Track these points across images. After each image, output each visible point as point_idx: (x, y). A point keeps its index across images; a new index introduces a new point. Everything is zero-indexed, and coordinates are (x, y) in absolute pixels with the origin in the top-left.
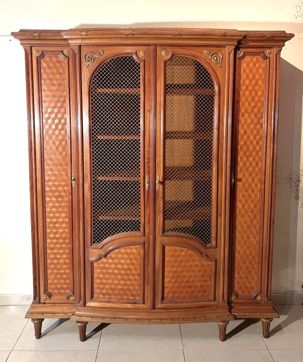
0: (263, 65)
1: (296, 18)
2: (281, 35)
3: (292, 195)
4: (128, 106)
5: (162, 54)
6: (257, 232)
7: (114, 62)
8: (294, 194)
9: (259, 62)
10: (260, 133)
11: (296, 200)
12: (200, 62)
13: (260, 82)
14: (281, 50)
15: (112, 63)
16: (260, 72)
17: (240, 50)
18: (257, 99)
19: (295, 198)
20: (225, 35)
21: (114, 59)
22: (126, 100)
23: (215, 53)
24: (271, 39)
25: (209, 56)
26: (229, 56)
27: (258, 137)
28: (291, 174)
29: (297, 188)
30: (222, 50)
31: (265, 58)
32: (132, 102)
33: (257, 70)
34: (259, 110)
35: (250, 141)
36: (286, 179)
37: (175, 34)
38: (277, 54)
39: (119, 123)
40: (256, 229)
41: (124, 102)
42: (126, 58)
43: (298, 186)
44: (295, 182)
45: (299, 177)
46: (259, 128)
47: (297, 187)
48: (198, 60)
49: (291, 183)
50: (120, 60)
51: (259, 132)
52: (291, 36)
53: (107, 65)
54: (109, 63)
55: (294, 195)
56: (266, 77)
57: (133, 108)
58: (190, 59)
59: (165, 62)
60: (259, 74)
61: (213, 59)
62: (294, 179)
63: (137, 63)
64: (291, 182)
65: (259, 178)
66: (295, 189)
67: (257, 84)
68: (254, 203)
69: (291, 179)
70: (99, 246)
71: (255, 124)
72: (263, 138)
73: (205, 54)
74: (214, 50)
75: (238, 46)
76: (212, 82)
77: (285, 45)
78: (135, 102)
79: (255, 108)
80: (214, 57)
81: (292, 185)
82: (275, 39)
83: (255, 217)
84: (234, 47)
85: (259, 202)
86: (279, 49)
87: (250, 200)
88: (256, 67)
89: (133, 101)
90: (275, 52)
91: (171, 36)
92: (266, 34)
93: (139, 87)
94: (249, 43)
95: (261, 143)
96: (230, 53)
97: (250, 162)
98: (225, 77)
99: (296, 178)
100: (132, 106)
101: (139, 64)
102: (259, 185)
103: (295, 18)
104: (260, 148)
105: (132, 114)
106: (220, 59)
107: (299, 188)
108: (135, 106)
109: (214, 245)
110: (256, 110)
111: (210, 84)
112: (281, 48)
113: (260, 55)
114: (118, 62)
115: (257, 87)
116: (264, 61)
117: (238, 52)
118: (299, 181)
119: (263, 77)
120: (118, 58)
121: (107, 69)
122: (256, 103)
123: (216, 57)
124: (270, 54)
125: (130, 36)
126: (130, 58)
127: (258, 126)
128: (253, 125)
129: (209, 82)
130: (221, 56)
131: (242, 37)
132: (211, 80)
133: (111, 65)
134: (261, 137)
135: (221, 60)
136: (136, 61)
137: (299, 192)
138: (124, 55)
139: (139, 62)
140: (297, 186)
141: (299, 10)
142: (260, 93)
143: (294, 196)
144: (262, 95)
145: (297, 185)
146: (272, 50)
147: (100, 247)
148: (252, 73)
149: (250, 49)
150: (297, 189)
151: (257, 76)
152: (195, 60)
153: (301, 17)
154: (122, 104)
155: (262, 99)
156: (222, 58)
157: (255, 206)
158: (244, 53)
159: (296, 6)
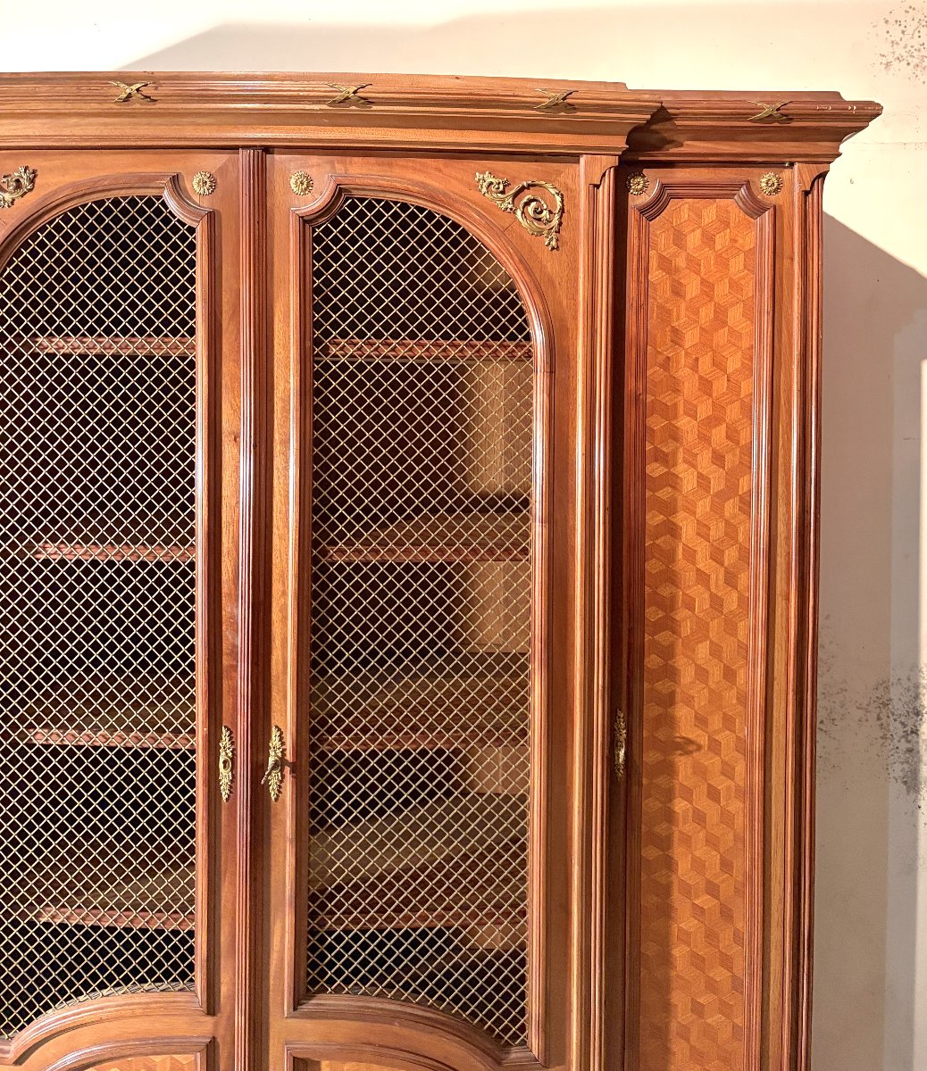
0: (748, 240)
1: (888, 65)
2: (823, 107)
3: (890, 771)
4: (142, 415)
5: (293, 186)
6: (737, 985)
7: (83, 220)
8: (898, 767)
9: (727, 224)
10: (741, 538)
11: (908, 792)
12: (464, 224)
13: (735, 315)
14: (823, 176)
15: (75, 228)
16: (732, 270)
17: (644, 176)
18: (720, 386)
19: (905, 783)
20: (570, 105)
21: (83, 206)
22: (133, 390)
23: (529, 186)
24: (776, 124)
25: (504, 201)
26: (593, 200)
27: (730, 556)
28: (884, 682)
29: (909, 742)
30: (559, 173)
31: (756, 208)
32: (158, 398)
33: (723, 263)
34: (732, 435)
35: (698, 570)
36: (864, 706)
37: (339, 96)
38: (806, 193)
39: (102, 489)
40: (730, 969)
41: (125, 398)
42: (133, 203)
43: (915, 732)
44: (903, 719)
45: (917, 697)
46: (735, 516)
47: (910, 738)
48: (454, 217)
49: (883, 721)
50: (108, 211)
51: (736, 531)
52: (865, 114)
53: (50, 237)
54: (58, 228)
55: (898, 770)
56: (762, 290)
57: (166, 424)
58: (421, 210)
59: (305, 222)
60: (731, 279)
61: (519, 213)
62: (898, 706)
63: (183, 224)
64: (885, 718)
65: (738, 738)
66: (904, 745)
67: (720, 319)
68: (722, 850)
69: (885, 705)
70: (8, 1052)
71: (717, 495)
72: (752, 560)
73: (484, 190)
74: (523, 172)
75: (630, 157)
76: (521, 312)
77: (839, 155)
78: (175, 399)
79: (716, 426)
80: (527, 204)
81: (892, 728)
82: (794, 124)
83: (726, 914)
84: (614, 161)
85: (741, 846)
86: (816, 170)
87: (702, 835)
88: (718, 247)
89: (166, 390)
90: (797, 185)
91: (325, 107)
92: (754, 101)
93: (192, 332)
94: (681, 145)
95: (743, 579)
96: (597, 187)
97: (698, 667)
98: (577, 291)
99: (904, 699)
100: (158, 415)
101: (192, 230)
102: (740, 768)
103: (883, 66)
104: (743, 602)
105: (158, 449)
106: (550, 212)
107: (917, 743)
108: (175, 415)
109: (535, 1053)
110: (719, 434)
111: (512, 321)
112: (822, 168)
113: (731, 196)
114: (100, 220)
115: (721, 336)
116: (749, 222)
117: (636, 183)
118: (918, 713)
119: (749, 290)
120: (100, 203)
121: (50, 254)
122: (718, 407)
123: (533, 204)
124: (776, 191)
125: (138, 106)
126: (150, 203)
127: (730, 507)
128: (708, 500)
129: (504, 312)
130: (558, 199)
131: (649, 117)
132: (513, 304)
133: (67, 237)
134: (744, 555)
135: (557, 217)
136: (180, 216)
137: (920, 761)
138: (123, 193)
139: (189, 223)
140: (912, 732)
141: (896, 34)
142: (733, 364)
143: (898, 773)
144: (747, 369)
145: (909, 729)
146: (786, 174)
147: (12, 1056)
148: (698, 273)
149: (688, 170)
150: (909, 746)
151: (722, 290)
152: (443, 217)
153: (905, 62)
154: (117, 406)
155: (746, 387)
156: (562, 210)
157: (726, 865)
158: (663, 187)
159: (887, 22)
